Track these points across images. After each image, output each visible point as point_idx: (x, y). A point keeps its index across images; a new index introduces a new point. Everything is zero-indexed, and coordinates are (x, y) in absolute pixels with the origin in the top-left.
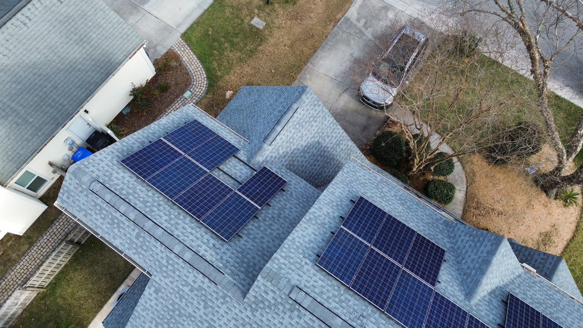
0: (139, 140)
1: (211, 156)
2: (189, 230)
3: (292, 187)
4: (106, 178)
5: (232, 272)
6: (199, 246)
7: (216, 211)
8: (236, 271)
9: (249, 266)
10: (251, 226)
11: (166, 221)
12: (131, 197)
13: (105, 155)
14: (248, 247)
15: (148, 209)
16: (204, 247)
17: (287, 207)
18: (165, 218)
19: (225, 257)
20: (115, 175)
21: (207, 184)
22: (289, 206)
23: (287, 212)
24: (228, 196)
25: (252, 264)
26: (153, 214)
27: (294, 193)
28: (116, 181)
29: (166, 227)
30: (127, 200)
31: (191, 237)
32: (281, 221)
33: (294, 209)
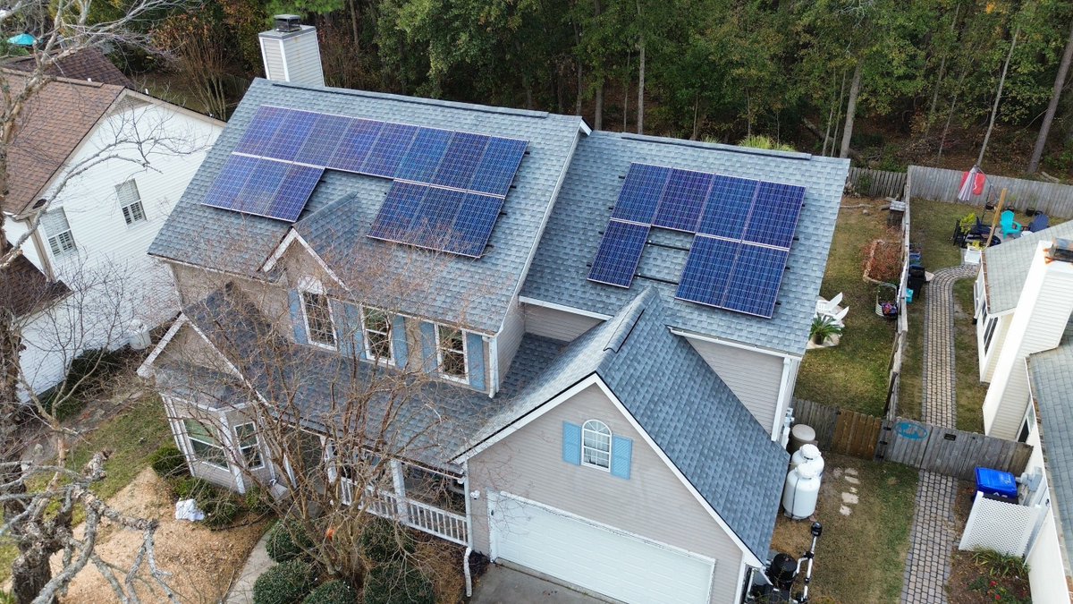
0: (814, 238)
1: (707, 260)
2: (678, 161)
3: (580, 284)
4: (804, 168)
5: (615, 145)
6: (660, 151)
7: (661, 187)
8: (612, 147)
9: (601, 158)
10: (614, 199)
11: (708, 158)
12: (762, 162)
13: (832, 193)
14: (609, 176)
15: (735, 159)
16: (654, 153)
17: (578, 248)
18: (711, 160)
19: (629, 154)
20: (798, 177)
21: (689, 216)
22: (576, 252)
23: (576, 241)
24: (656, 213)
25: (599, 161)
26: (726, 158)
27: (574, 275)
28: (791, 171)
29: (703, 152)
30: (762, 157)
31: (672, 155)
32: (580, 225)
33: (568, 251)
